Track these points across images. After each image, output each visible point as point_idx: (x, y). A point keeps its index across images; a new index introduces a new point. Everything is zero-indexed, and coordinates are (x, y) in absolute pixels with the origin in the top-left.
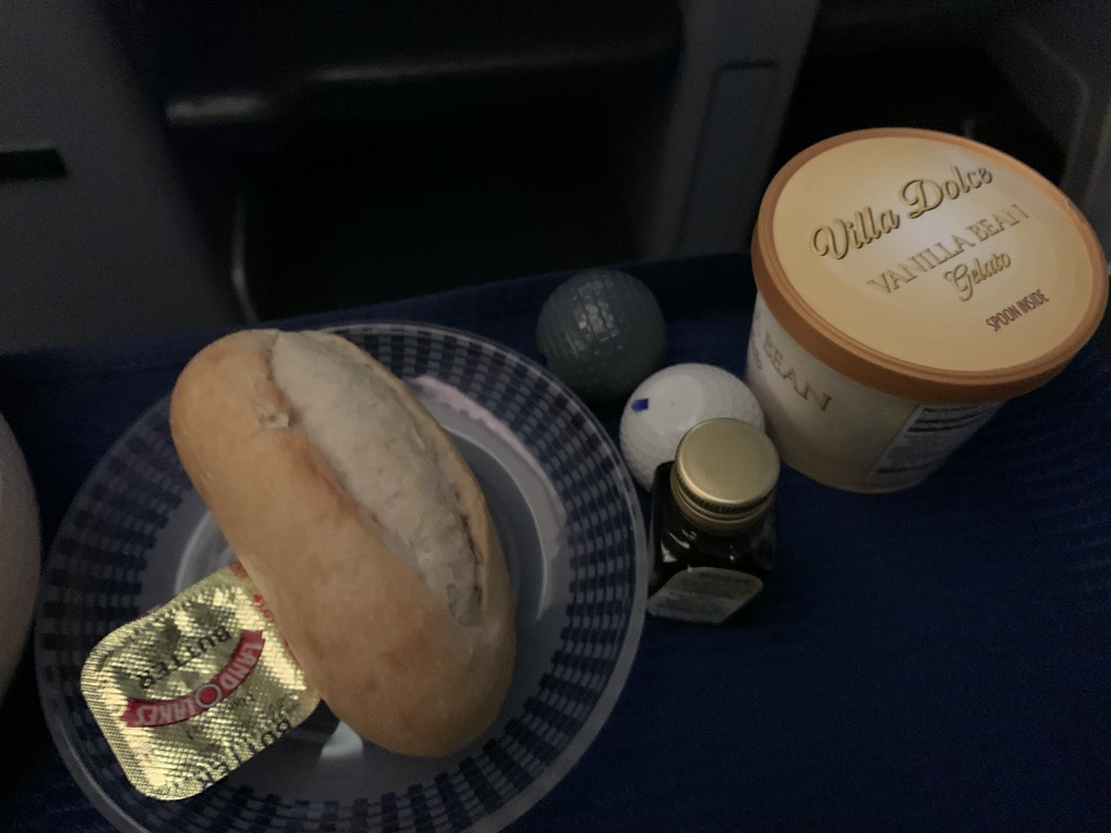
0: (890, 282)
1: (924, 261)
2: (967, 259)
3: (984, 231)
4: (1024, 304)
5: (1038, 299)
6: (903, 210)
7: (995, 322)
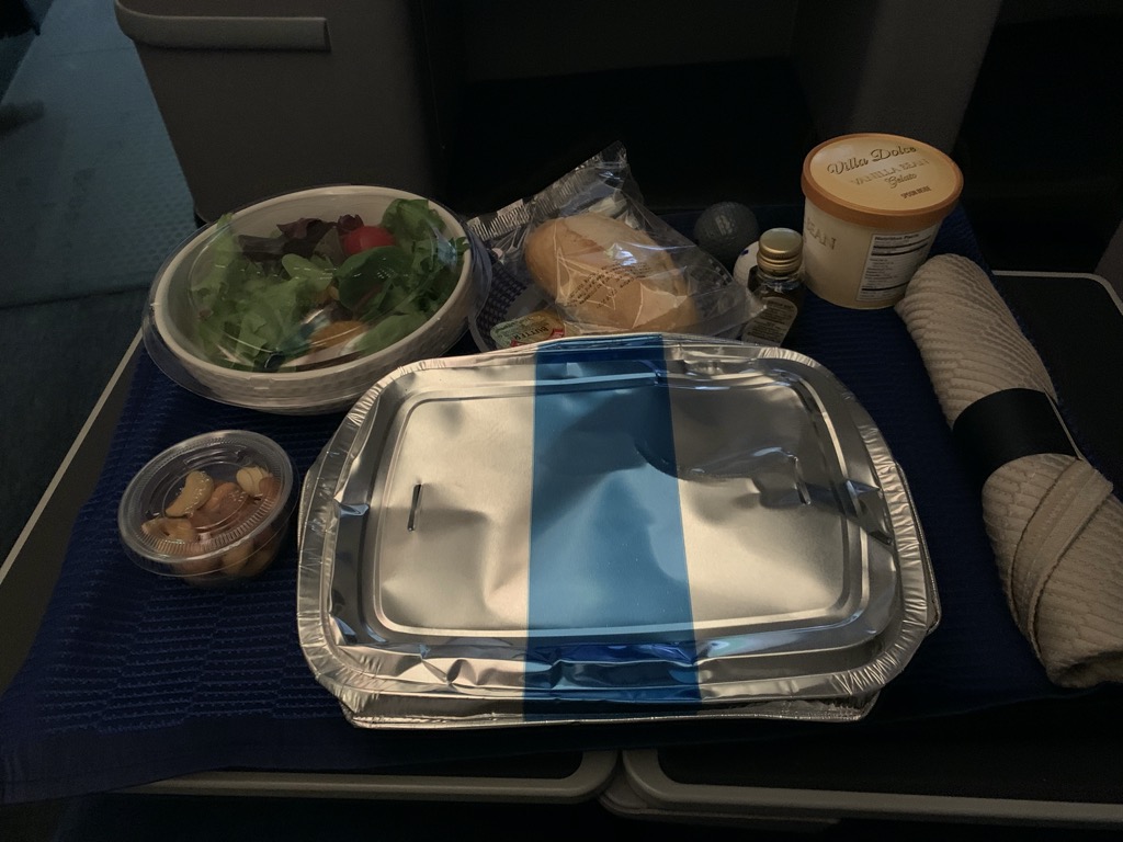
0: (859, 181)
1: (877, 175)
2: (897, 175)
3: (906, 166)
4: (920, 191)
5: (927, 189)
6: (870, 159)
7: (905, 195)
